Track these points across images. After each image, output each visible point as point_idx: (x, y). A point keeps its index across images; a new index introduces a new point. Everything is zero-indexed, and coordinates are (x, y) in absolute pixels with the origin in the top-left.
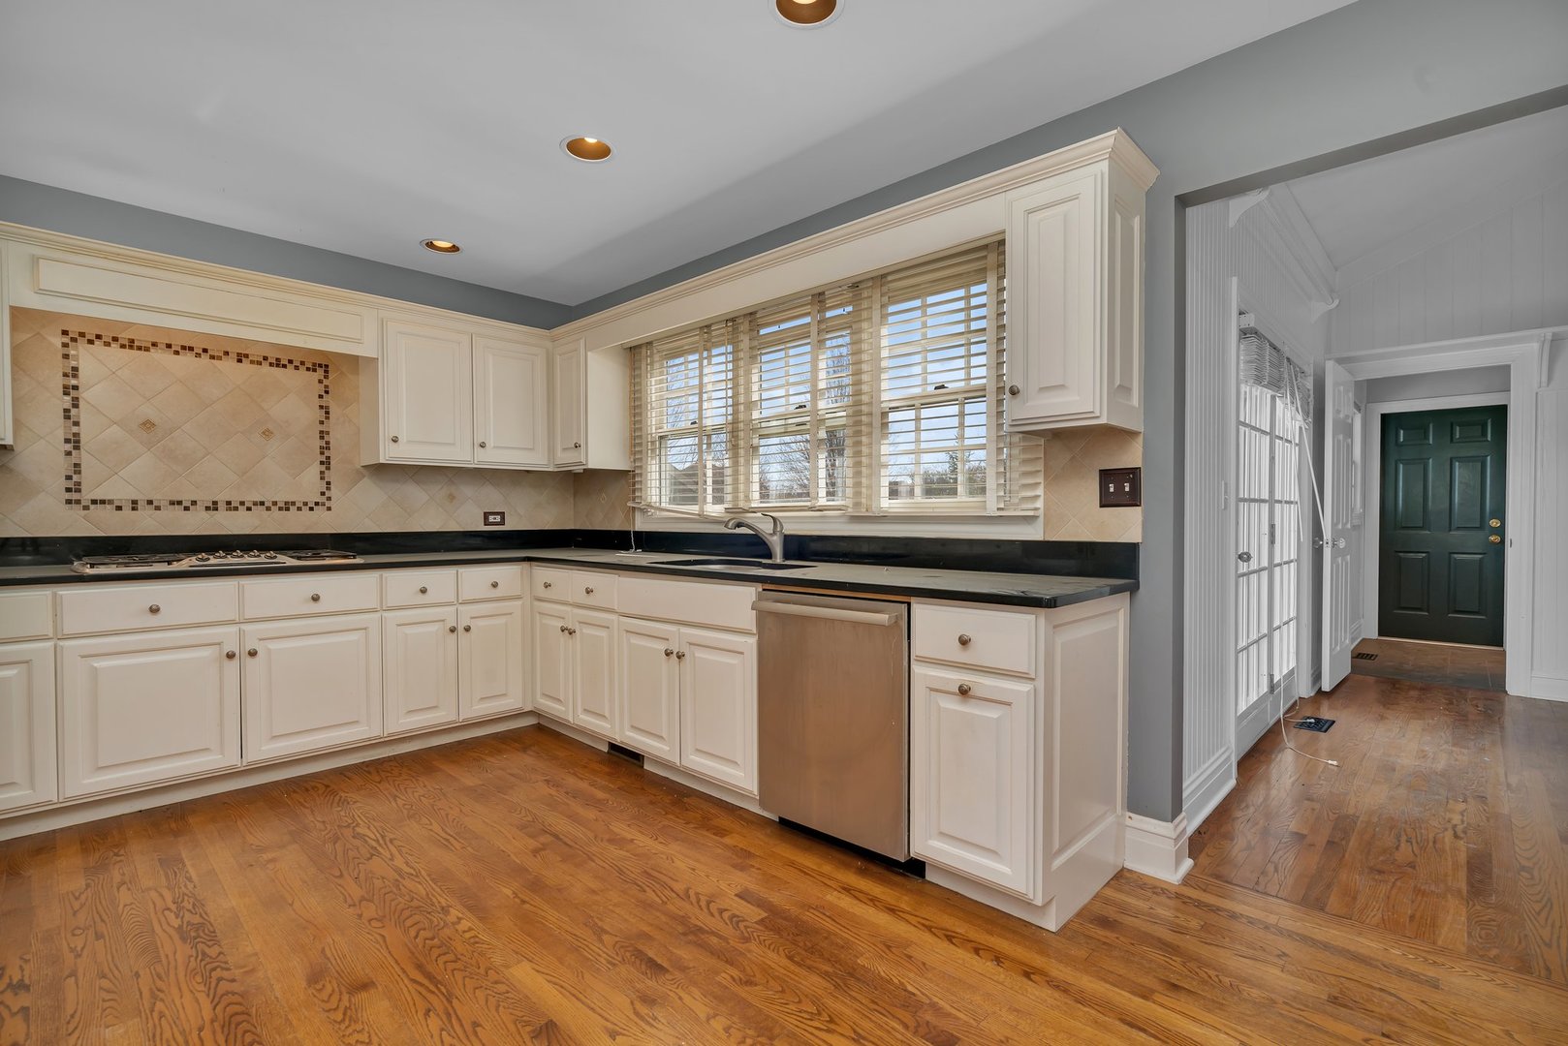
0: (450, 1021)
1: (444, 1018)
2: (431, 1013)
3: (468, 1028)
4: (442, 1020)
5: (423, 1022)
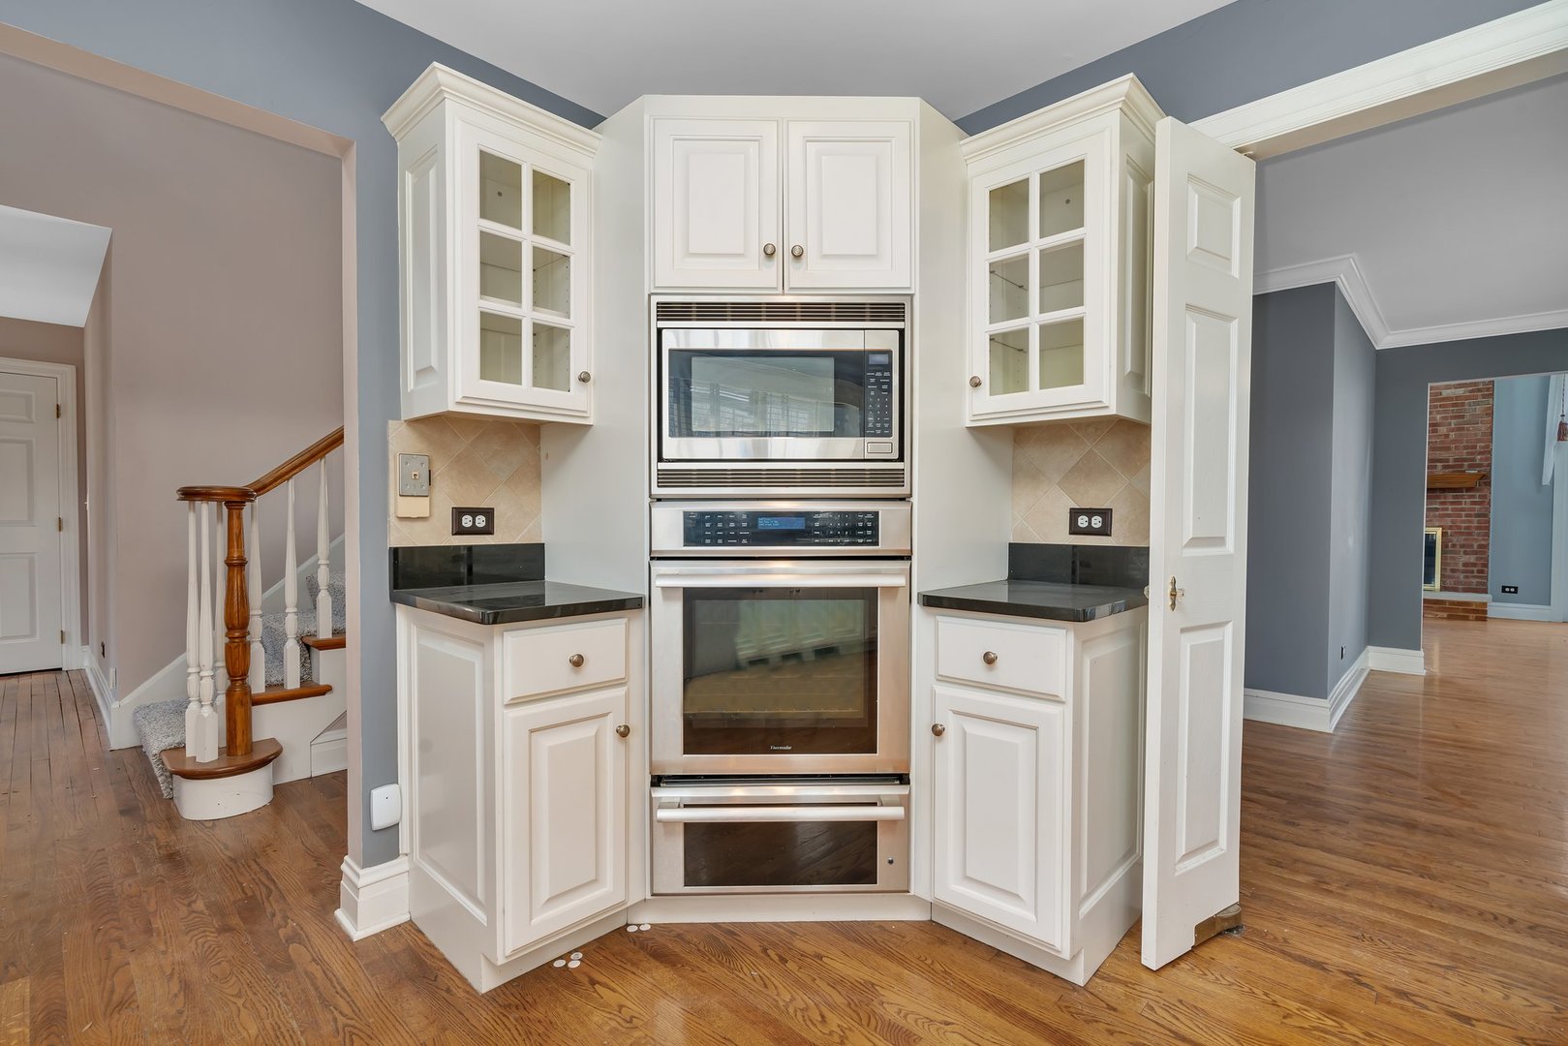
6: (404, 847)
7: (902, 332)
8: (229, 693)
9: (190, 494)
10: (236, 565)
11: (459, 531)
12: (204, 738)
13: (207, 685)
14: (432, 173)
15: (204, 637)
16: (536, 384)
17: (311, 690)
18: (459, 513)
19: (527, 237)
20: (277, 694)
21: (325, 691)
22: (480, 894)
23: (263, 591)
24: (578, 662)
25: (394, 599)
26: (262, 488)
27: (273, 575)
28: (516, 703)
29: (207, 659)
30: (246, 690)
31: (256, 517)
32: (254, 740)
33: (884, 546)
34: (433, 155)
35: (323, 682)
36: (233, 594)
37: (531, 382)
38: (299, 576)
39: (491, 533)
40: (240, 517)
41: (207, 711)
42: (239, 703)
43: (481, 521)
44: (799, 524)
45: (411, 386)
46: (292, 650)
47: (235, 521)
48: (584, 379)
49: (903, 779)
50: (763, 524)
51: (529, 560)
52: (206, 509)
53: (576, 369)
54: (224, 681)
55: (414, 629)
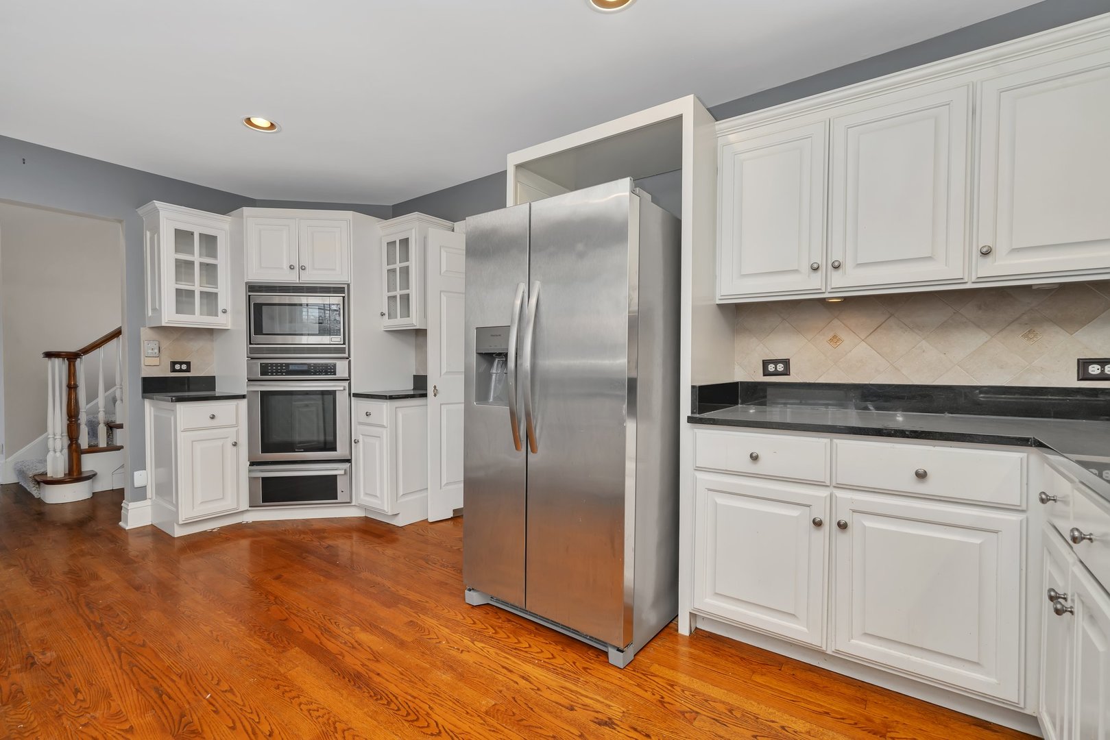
0: (253, 729)
1: (257, 730)
2: (268, 734)
3: (238, 725)
4: (260, 730)
5: (274, 727)
6: (149, 494)
7: (344, 297)
8: (70, 446)
9: (49, 355)
10: (72, 388)
11: (174, 370)
12: (57, 464)
13: (58, 444)
14: (156, 236)
15: (57, 421)
16: (201, 314)
17: (112, 448)
18: (173, 364)
19: (197, 258)
20: (93, 449)
21: (119, 448)
22: (174, 502)
23: (87, 404)
24: (213, 417)
25: (144, 397)
26: (86, 351)
27: (92, 396)
28: (185, 431)
29: (58, 431)
30: (78, 446)
31: (81, 365)
32: (83, 470)
33: (338, 375)
34: (156, 230)
35: (119, 444)
36: (71, 402)
37: (199, 313)
38: (106, 398)
39: (189, 371)
40: (74, 366)
41: (58, 454)
42: (75, 452)
43: (184, 367)
44: (305, 368)
45: (150, 314)
46: (102, 430)
47: (72, 367)
48: (225, 312)
49: (349, 461)
50: (291, 368)
51: (209, 382)
52: (57, 361)
53: (220, 307)
54: (66, 442)
55: (152, 409)
